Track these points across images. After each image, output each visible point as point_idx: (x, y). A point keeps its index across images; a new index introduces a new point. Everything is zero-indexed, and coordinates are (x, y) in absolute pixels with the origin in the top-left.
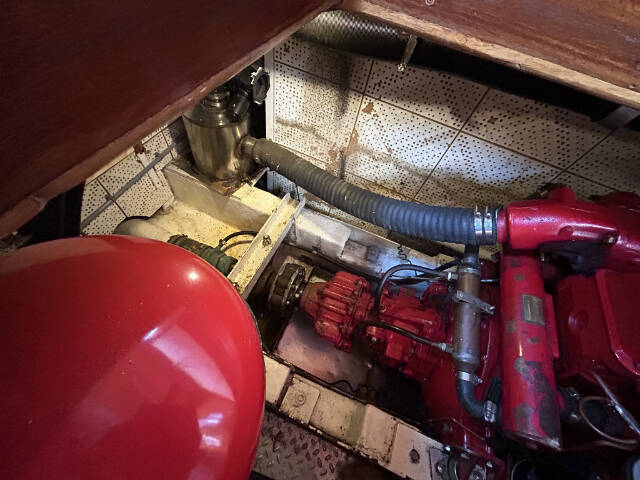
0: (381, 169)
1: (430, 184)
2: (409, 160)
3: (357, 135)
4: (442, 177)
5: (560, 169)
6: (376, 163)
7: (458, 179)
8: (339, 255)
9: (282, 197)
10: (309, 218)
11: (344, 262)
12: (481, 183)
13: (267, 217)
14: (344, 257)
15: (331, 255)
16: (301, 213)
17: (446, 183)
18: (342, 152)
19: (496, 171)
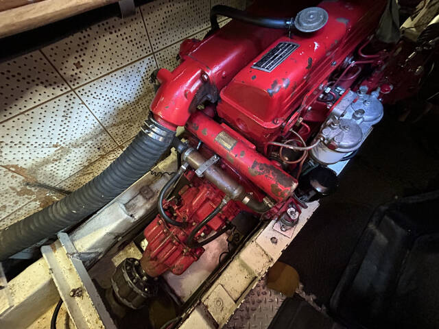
0: (72, 158)
1: (113, 131)
2: (78, 136)
4: (111, 121)
5: (151, 54)
6: (63, 160)
7: (120, 112)
8: (132, 220)
9: (42, 256)
10: (83, 236)
11: (141, 218)
12: (132, 100)
13: (52, 281)
14: (137, 217)
15: (129, 226)
16: (73, 241)
17: (118, 120)
18: (28, 184)
19: (129, 87)
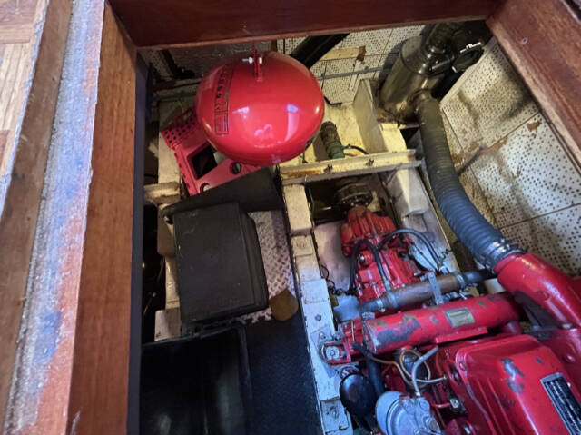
0: (498, 183)
1: (525, 227)
3: (505, 143)
9: (408, 149)
13: (386, 151)
14: (404, 220)
17: (539, 236)
18: (481, 149)
